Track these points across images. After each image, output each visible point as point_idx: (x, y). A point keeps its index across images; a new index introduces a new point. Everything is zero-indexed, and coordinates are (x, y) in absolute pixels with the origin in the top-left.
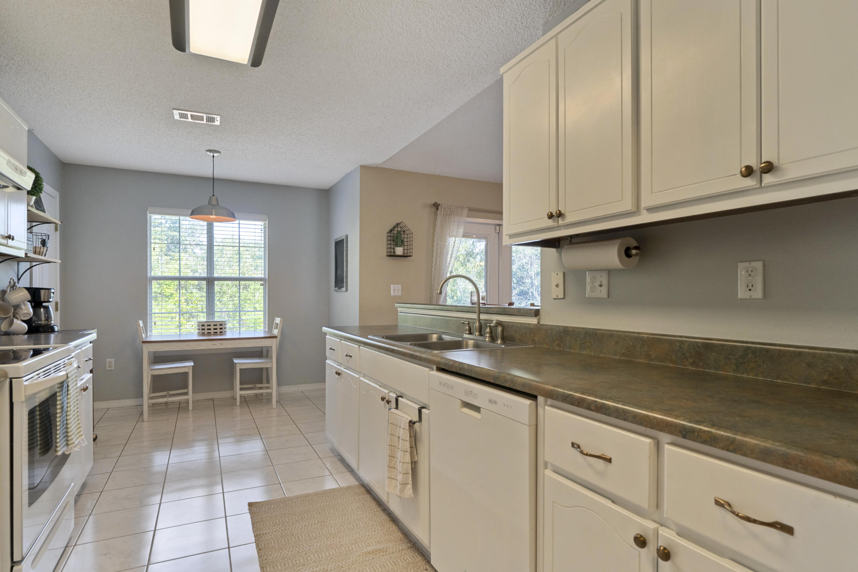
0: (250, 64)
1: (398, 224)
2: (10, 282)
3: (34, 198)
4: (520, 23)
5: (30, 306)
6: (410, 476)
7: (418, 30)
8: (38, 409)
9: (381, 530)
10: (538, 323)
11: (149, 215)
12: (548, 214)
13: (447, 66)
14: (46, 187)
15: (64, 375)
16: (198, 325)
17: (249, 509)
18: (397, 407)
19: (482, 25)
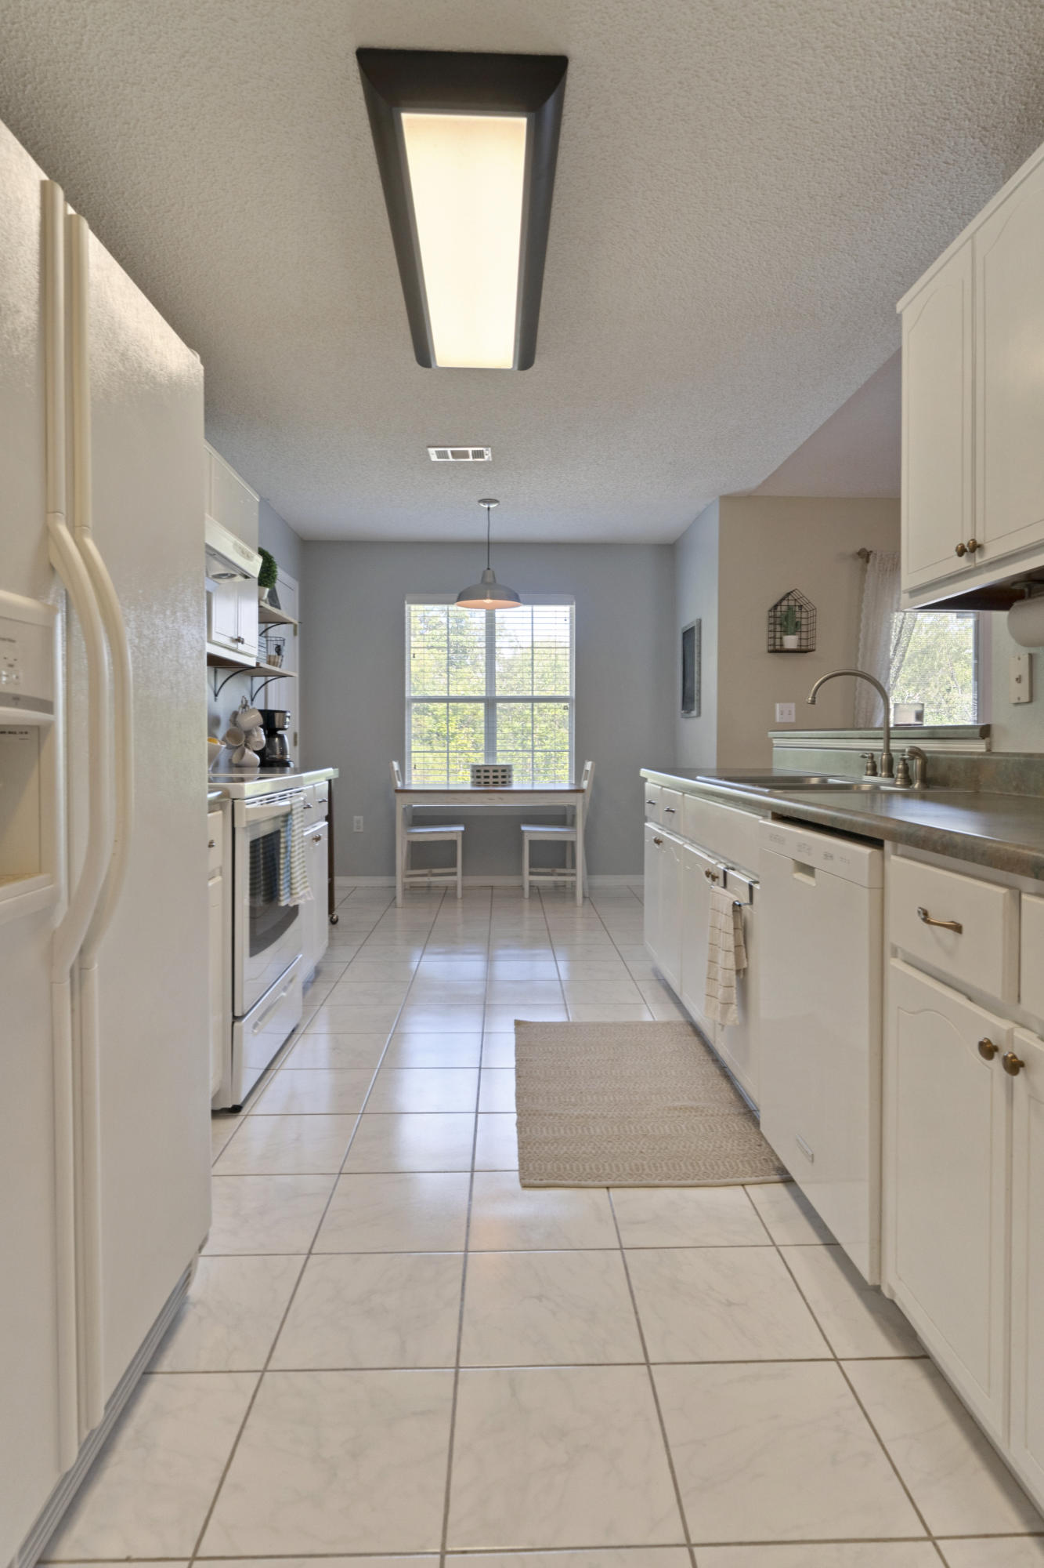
0: (516, 368)
1: (789, 594)
2: (242, 702)
3: (267, 590)
4: (949, 210)
5: (263, 733)
6: (735, 991)
7: (765, 264)
8: (261, 841)
9: (703, 1085)
10: (989, 750)
11: (407, 606)
12: (957, 548)
13: (831, 308)
14: (282, 575)
15: (287, 805)
16: (472, 771)
17: (515, 1029)
18: (725, 886)
19: (875, 230)
